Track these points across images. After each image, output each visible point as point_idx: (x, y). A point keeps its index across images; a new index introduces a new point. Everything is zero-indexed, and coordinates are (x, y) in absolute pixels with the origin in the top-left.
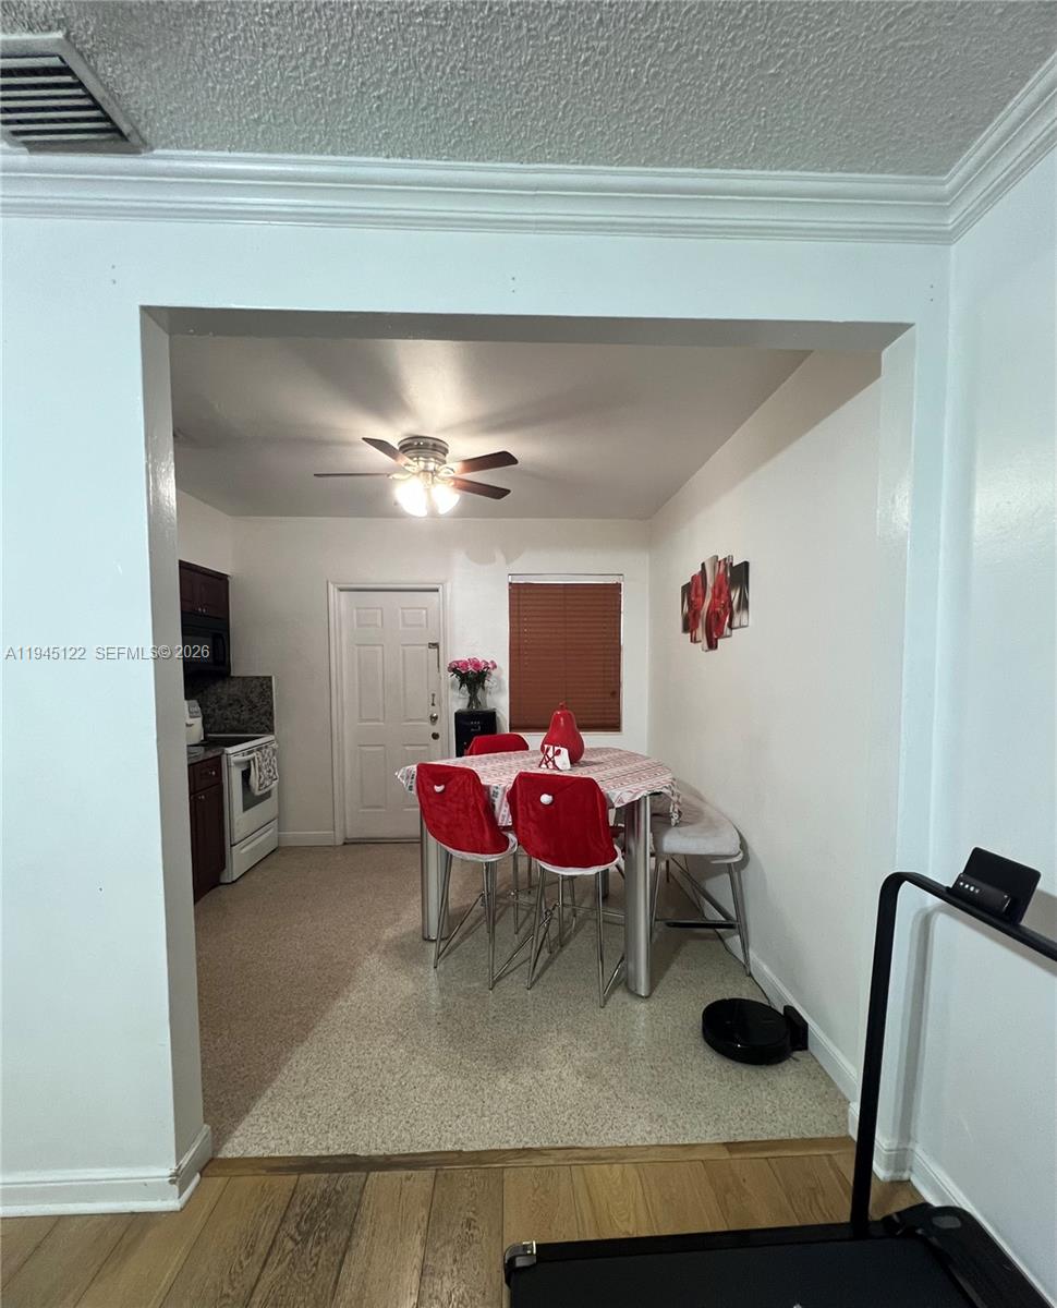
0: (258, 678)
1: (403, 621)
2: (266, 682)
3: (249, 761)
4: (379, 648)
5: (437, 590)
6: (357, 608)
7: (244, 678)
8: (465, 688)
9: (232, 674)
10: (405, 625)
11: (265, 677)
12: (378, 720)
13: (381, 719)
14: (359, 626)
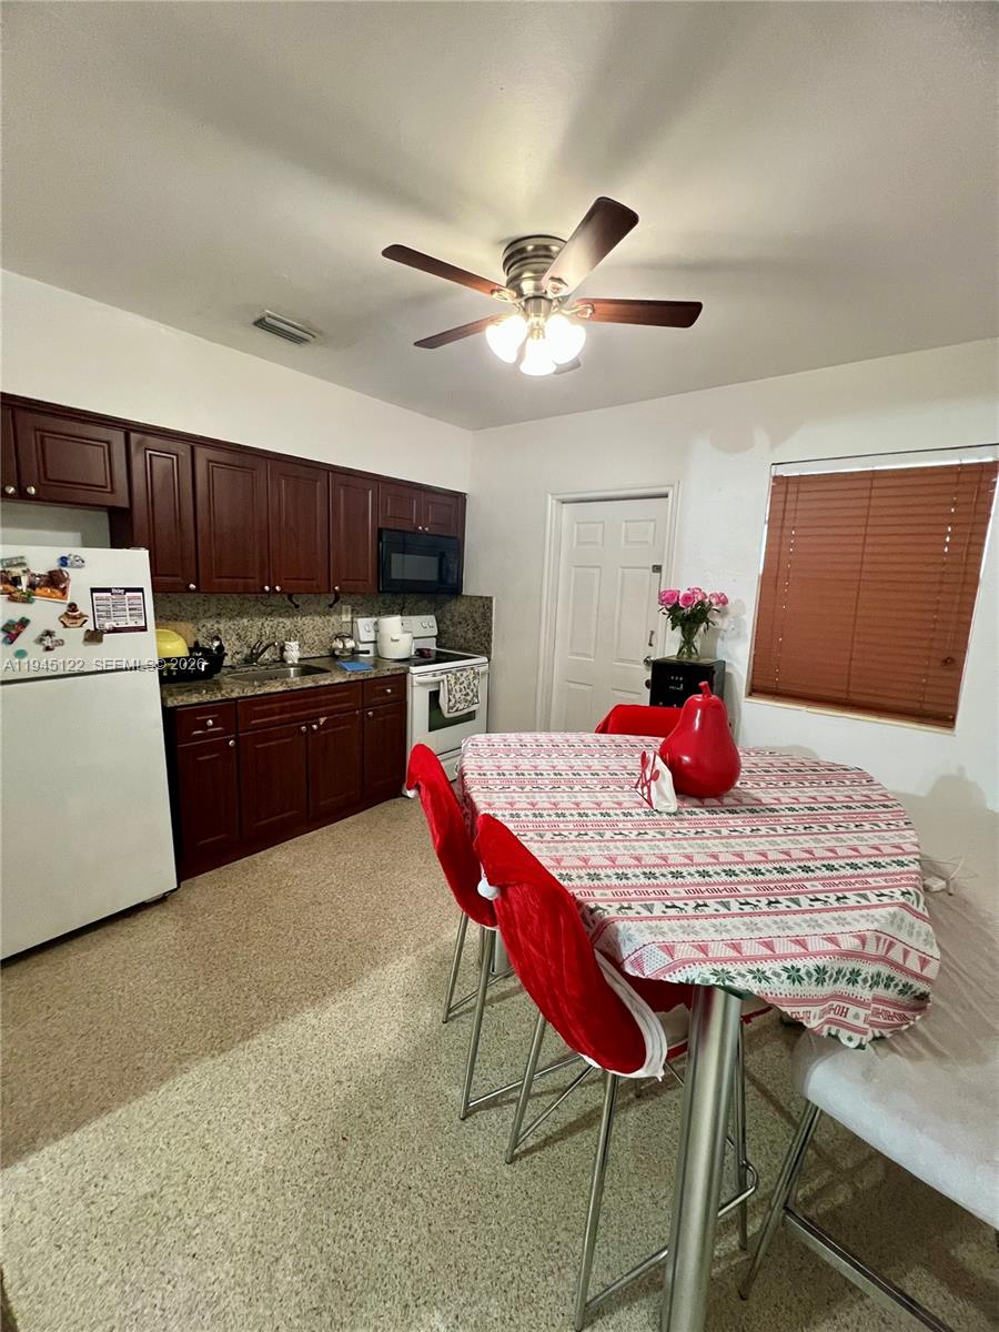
0: (481, 597)
1: (627, 537)
2: (486, 603)
3: (439, 682)
4: (596, 571)
5: (666, 496)
6: (578, 523)
7: (471, 597)
8: (679, 629)
9: (464, 593)
10: (627, 542)
11: (487, 598)
12: (589, 656)
13: (592, 653)
14: (579, 543)
